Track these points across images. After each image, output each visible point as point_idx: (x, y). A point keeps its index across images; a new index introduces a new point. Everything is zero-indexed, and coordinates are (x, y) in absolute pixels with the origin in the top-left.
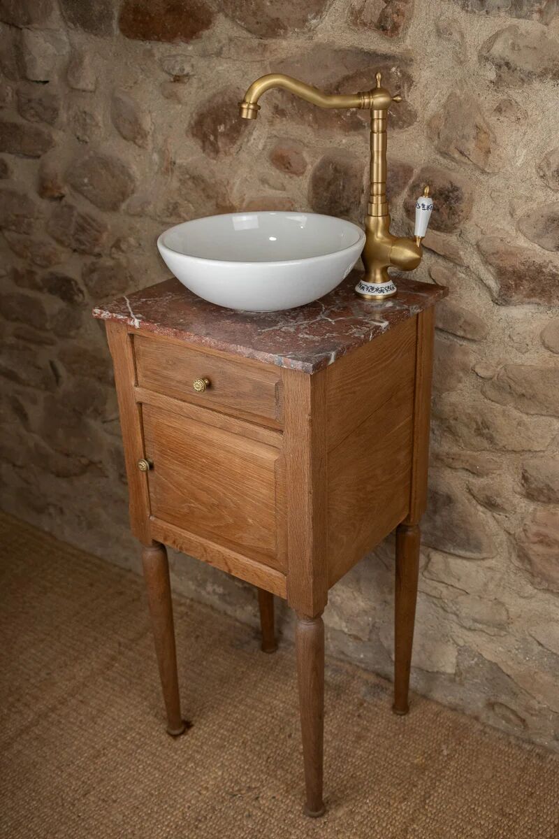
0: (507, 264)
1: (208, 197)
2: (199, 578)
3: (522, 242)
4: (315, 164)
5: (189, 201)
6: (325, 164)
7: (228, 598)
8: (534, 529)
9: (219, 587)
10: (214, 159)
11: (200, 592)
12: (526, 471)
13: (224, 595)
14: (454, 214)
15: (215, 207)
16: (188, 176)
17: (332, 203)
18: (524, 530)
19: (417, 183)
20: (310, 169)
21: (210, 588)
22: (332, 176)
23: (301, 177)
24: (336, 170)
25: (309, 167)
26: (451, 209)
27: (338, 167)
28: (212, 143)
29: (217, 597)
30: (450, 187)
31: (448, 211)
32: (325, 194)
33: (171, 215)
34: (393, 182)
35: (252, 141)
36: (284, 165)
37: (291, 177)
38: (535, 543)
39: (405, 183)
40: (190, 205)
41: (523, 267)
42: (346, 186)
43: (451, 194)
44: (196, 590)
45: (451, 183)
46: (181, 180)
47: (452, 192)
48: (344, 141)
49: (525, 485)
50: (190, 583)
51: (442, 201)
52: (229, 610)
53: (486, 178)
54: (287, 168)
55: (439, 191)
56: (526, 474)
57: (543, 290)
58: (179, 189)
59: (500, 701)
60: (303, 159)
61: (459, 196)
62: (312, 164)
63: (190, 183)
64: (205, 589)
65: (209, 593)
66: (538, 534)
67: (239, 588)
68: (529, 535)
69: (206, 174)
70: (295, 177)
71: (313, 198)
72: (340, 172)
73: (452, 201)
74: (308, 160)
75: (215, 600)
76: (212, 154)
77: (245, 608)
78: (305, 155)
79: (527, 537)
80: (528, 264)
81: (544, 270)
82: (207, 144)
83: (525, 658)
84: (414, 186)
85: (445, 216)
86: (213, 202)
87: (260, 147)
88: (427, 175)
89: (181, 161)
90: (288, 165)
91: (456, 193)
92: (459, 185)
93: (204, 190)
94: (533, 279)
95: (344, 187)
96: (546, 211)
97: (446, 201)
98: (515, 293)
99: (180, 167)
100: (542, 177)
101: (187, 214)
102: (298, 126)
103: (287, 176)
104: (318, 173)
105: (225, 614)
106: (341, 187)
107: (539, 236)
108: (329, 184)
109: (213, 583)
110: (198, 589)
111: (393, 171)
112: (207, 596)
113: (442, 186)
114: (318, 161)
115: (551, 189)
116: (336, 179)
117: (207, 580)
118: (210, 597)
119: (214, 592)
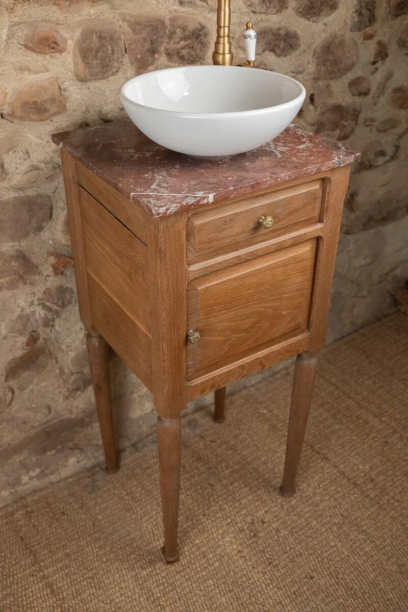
2: (10, 481)
4: (75, 38)
6: (87, 34)
7: (48, 471)
9: (34, 470)
11: (16, 491)
13: (42, 472)
14: (204, 47)
17: (103, 68)
19: (173, 30)
20: (71, 44)
21: (25, 479)
22: (99, 44)
23: (63, 54)
24: (101, 37)
25: (70, 42)
26: (202, 43)
27: (103, 35)
29: (35, 480)
30: (199, 26)
31: (200, 46)
32: (94, 62)
34: (154, 35)
36: (49, 46)
37: (52, 57)
39: (164, 33)
42: (115, 49)
43: (200, 32)
44: (11, 493)
45: (200, 24)
47: (201, 31)
48: (92, 12)
50: (3, 492)
51: (194, 39)
52: (53, 478)
54: (53, 48)
55: (192, 32)
60: (62, 36)
61: (207, 32)
62: (71, 39)
64: (20, 484)
65: (26, 484)
67: (54, 455)
70: (58, 55)
71: (85, 68)
72: (105, 38)
73: (203, 38)
74: (66, 35)
75: (36, 483)
77: (68, 464)
78: (62, 32)
84: (171, 34)
85: (199, 51)
88: (180, 22)
90: (54, 45)
91: (204, 31)
92: (205, 24)
95: (112, 50)
97: (197, 39)
100: (249, 6)
102: (41, 8)
103: (47, 57)
105: (52, 484)
106: (110, 52)
108: (97, 51)
109: (28, 473)
110: (12, 490)
111: (151, 26)
112: (24, 488)
113: (194, 28)
114: (78, 33)
115: (254, 12)
116: (102, 45)
117: (20, 475)
118: (28, 486)
119: (31, 479)
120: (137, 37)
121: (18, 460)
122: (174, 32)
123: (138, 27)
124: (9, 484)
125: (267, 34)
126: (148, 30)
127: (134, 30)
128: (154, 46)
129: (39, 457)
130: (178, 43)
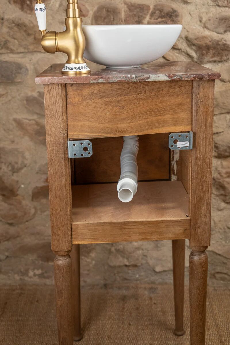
0: (202, 43)
1: (29, 35)
2: (22, 270)
3: (207, 33)
4: (94, 11)
5: (15, 39)
6: (100, 9)
7: (46, 275)
8: (224, 171)
9: (38, 270)
10: (30, 14)
11: (24, 279)
12: (216, 143)
13: (42, 274)
15: (33, 40)
16: (14, 25)
18: (219, 173)
19: (154, 11)
21: (31, 273)
22: (106, 14)
23: (86, 18)
24: (108, 11)
25: (90, 12)
28: (28, 5)
29: (37, 277)
30: (172, 11)
33: (2, 48)
34: (141, 13)
35: (52, 3)
38: (225, 178)
39: (148, 12)
40: (16, 41)
41: (210, 43)
43: (173, 14)
44: (21, 279)
45: (172, 9)
46: (9, 27)
47: (173, 13)
49: (217, 151)
50: (16, 275)
52: (48, 282)
53: (186, 6)
55: (167, 13)
56: (217, 145)
57: (219, 53)
58: (8, 32)
59: (217, 271)
60: (86, 8)
61: (177, 15)
63: (16, 28)
64: (27, 275)
65: (31, 277)
66: (227, 173)
68: (223, 174)
69: (27, 22)
72: (110, 12)
73: (174, 17)
74: (89, 8)
75: (36, 280)
76: (28, 12)
78: (87, 6)
79: (221, 176)
80: (212, 41)
81: (220, 43)
82: (25, 6)
83: (226, 242)
84: (153, 13)
86: (33, 37)
87: (57, 6)
88: (159, 7)
89: (8, 17)
91: (175, 13)
92: (176, 9)
93: (25, 31)
94: (214, 48)
95: (114, 19)
96: (218, 16)
98: (206, 56)
99: (8, 20)
100: (214, 1)
101: (14, 46)
104: (97, 14)
105: (45, 284)
106: (112, 19)
107: (216, 28)
108: (105, 18)
109: (34, 269)
110: (22, 277)
111: (140, 8)
112: (29, 280)
113: (168, 11)
114: (95, 8)
115: (219, 6)
116: (108, 16)
117: (29, 269)
118: (32, 279)
119: (35, 275)
120: (131, 14)
121: (31, 259)
122: (155, 13)
123: (132, 8)
124: (21, 272)
125: (227, 20)
126: (138, 10)
127: (130, 9)
128: (140, 19)
129: (43, 263)
130: (157, 19)
